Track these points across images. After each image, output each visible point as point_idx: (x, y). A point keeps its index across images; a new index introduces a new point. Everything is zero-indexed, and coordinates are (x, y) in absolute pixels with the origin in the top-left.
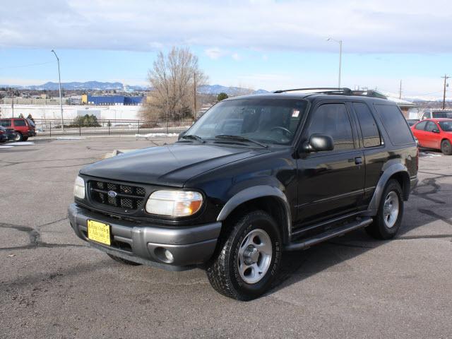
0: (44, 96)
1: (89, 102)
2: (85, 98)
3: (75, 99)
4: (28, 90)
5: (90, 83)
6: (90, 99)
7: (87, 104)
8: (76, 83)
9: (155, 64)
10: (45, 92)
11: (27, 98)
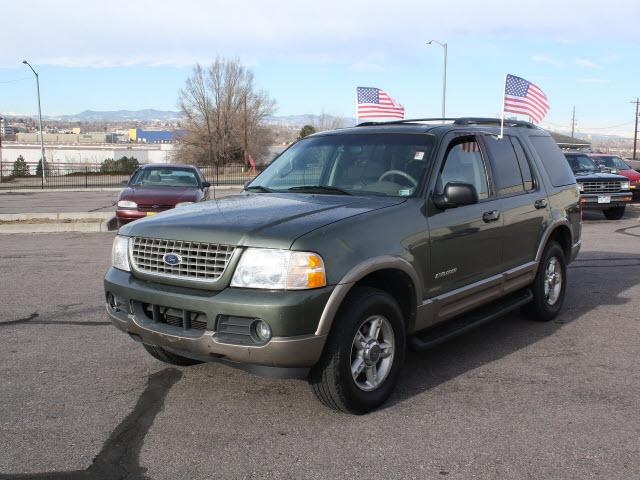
0: (77, 130)
1: (139, 140)
2: (132, 134)
3: (120, 135)
4: (56, 122)
5: (145, 112)
6: (140, 134)
7: (136, 142)
8: (125, 112)
9: (189, 81)
10: (79, 124)
11: (53, 132)
